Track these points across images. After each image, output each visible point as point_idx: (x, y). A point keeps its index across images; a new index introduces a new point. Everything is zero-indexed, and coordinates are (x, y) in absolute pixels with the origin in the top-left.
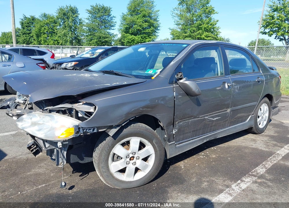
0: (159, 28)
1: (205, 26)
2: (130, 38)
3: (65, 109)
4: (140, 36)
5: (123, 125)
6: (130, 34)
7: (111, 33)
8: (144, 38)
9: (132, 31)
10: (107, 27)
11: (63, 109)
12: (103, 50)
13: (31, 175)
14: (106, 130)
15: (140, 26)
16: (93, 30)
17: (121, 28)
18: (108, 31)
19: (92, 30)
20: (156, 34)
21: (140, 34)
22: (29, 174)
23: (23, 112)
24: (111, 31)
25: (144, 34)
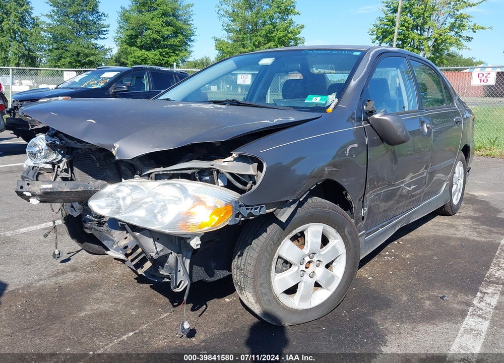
0: (192, 38)
1: (280, 34)
2: (139, 55)
3: (193, 171)
4: (157, 52)
5: (301, 200)
6: (138, 47)
7: (99, 46)
8: (166, 56)
9: (142, 42)
10: (91, 34)
11: (189, 172)
12: (115, 73)
13: (90, 317)
14: (274, 211)
15: (158, 32)
16: (61, 38)
17: (119, 35)
18: (93, 41)
19: (59, 39)
20: (189, 49)
21: (158, 48)
22: (82, 314)
23: (58, 187)
24: (100, 43)
25: (165, 48)
